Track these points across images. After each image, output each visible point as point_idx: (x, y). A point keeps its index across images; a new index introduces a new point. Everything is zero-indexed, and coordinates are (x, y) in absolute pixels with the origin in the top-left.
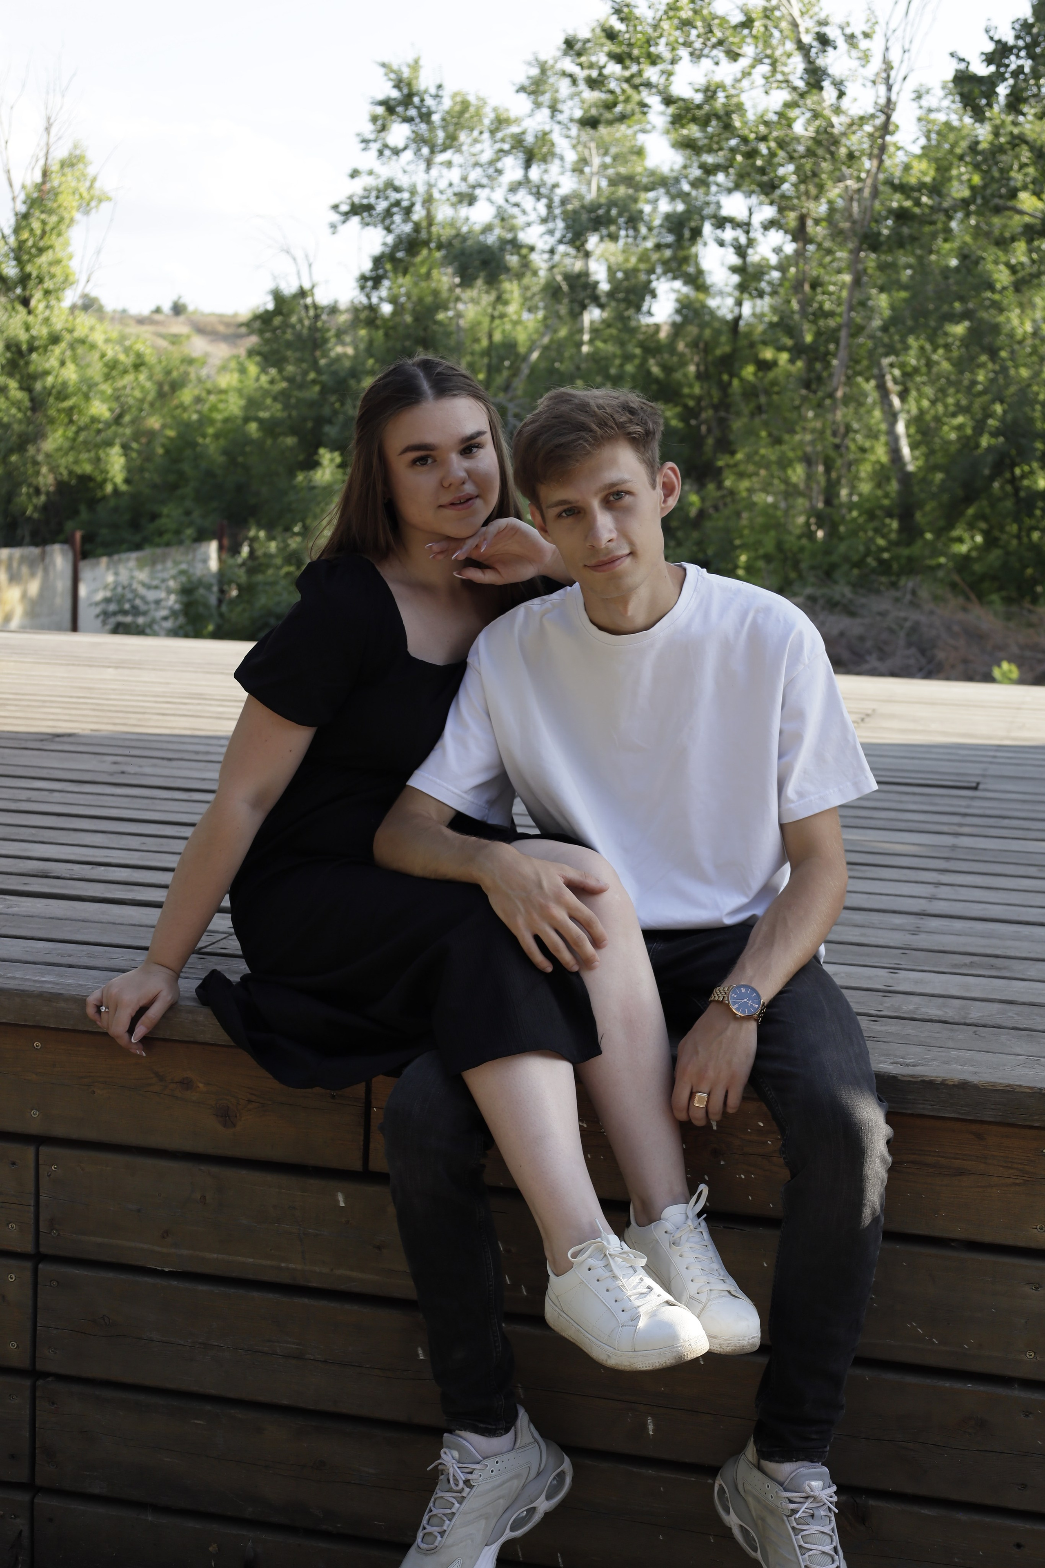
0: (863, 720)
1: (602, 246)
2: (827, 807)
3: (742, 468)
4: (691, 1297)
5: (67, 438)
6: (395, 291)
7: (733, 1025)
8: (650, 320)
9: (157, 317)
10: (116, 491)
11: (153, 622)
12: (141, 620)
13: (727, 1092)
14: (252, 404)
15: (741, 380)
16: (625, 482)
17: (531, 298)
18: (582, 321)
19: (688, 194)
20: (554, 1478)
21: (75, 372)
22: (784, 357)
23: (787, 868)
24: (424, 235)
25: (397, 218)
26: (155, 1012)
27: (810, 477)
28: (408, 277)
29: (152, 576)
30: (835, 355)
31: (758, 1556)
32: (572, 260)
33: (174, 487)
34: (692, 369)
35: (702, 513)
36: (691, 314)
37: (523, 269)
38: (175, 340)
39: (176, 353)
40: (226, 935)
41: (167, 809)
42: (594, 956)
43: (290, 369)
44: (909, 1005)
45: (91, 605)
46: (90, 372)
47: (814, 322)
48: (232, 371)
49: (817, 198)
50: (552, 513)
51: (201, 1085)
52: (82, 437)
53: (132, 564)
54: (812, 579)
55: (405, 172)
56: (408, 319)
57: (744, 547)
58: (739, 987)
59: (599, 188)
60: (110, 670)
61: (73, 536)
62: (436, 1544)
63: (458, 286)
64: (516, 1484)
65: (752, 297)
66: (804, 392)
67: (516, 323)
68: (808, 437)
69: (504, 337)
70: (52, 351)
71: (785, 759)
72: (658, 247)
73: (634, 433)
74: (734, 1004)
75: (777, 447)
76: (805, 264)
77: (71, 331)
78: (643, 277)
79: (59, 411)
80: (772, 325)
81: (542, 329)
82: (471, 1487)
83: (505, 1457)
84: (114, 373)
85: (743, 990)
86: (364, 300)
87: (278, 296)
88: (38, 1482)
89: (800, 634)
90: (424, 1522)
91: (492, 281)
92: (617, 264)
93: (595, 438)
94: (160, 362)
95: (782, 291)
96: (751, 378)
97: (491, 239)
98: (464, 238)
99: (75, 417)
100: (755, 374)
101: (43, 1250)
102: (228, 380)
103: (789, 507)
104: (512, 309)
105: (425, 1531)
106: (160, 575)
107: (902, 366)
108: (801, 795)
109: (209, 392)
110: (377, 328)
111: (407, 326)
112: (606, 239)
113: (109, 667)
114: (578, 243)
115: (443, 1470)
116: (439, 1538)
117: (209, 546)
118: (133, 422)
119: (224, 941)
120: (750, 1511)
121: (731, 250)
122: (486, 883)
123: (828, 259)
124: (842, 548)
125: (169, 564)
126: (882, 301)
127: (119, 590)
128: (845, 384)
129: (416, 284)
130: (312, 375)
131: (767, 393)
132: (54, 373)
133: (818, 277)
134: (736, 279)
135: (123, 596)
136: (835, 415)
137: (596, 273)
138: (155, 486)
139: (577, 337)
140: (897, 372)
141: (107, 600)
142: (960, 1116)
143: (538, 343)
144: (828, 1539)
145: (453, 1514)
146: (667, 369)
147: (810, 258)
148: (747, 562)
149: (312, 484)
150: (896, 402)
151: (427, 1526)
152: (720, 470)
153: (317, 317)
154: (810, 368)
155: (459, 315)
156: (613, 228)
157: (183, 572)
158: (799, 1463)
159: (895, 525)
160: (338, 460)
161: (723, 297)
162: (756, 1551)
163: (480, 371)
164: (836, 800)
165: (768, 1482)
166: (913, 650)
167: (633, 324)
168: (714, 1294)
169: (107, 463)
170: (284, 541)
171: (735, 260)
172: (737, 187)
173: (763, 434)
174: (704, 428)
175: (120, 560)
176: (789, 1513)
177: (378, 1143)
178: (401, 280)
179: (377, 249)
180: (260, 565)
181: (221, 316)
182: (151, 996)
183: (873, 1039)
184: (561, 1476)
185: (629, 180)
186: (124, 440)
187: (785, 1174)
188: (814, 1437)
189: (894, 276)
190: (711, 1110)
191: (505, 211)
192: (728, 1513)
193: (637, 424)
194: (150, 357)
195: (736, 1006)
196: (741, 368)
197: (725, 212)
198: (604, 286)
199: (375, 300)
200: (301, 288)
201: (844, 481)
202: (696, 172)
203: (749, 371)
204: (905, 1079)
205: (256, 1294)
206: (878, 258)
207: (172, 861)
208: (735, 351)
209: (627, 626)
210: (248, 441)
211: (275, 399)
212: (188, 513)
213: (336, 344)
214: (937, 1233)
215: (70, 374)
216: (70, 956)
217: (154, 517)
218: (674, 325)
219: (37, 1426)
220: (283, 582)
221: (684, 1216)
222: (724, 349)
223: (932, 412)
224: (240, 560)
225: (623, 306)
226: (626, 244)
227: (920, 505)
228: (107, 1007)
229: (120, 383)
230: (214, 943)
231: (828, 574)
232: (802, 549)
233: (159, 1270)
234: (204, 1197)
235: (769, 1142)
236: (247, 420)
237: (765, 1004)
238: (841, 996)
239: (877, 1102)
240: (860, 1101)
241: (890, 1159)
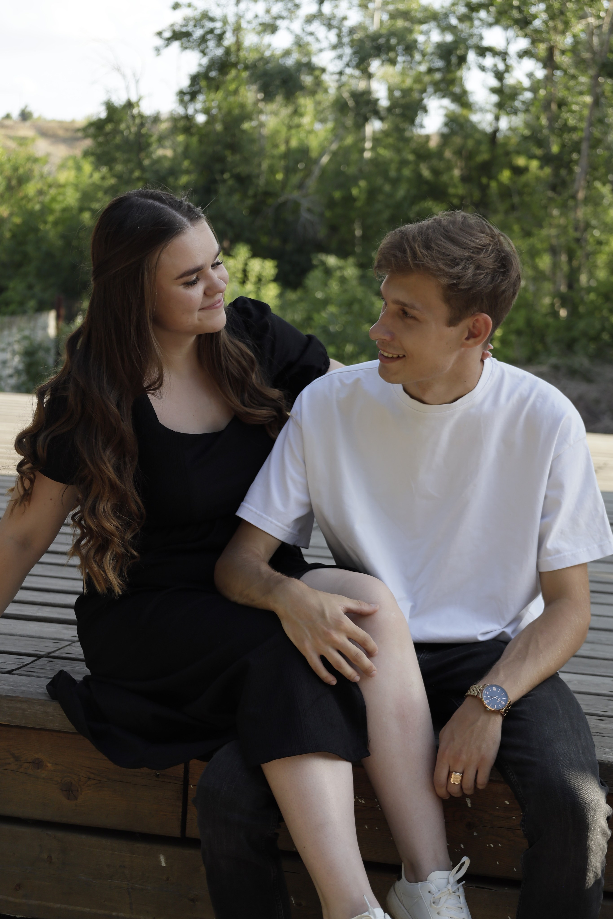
1: (383, 69)
6: (208, 104)
7: (483, 717)
8: (422, 132)
9: (8, 122)
13: (477, 772)
14: (86, 197)
15: (498, 182)
17: (323, 111)
18: (365, 132)
19: (455, 27)
22: (534, 164)
24: (233, 58)
25: (211, 44)
27: (555, 265)
28: (219, 93)
30: (577, 162)
32: (357, 81)
33: (19, 265)
34: (457, 173)
36: (457, 127)
37: (316, 87)
38: (22, 141)
39: (23, 152)
40: (69, 643)
43: (119, 168)
47: (560, 136)
48: (69, 169)
49: (563, 33)
51: (49, 765)
54: (556, 351)
55: (218, 5)
56: (219, 127)
58: (492, 687)
59: (381, 22)
63: (263, 100)
65: (508, 114)
66: (550, 194)
67: (309, 132)
68: (554, 232)
69: (299, 144)
71: (546, 520)
72: (430, 71)
74: (486, 699)
75: (528, 240)
76: (553, 87)
78: (416, 95)
80: (525, 138)
81: (331, 138)
85: (494, 689)
86: (182, 112)
87: (110, 107)
89: (569, 419)
91: (290, 97)
92: (396, 85)
94: (9, 160)
95: (533, 109)
96: (506, 181)
97: (290, 62)
98: (265, 61)
100: (510, 178)
102: (66, 176)
103: (538, 290)
104: (306, 120)
106: (6, 340)
109: (50, 186)
110: (193, 135)
111: (218, 134)
112: (386, 63)
114: (362, 67)
117: (48, 316)
119: (68, 647)
121: (491, 74)
122: (280, 613)
123: (572, 83)
124: (582, 325)
125: (15, 330)
128: (585, 187)
129: (225, 99)
130: (137, 174)
131: (520, 193)
133: (564, 98)
134: (495, 98)
136: (576, 213)
139: (360, 145)
143: (328, 149)
146: (436, 172)
147: (558, 83)
153: (142, 125)
154: (556, 173)
155: (262, 125)
156: (392, 55)
157: (26, 338)
161: (483, 114)
163: (278, 172)
167: (407, 134)
171: (494, 83)
172: (497, 22)
173: (517, 227)
177: (193, 814)
178: (212, 96)
179: (194, 69)
181: (61, 123)
183: (599, 734)
185: (406, 15)
190: (464, 786)
191: (302, 38)
195: (488, 701)
196: (498, 172)
197: (486, 43)
198: (384, 103)
199: (190, 111)
200: (129, 100)
201: (583, 268)
202: (462, 10)
203: (506, 175)
208: (493, 158)
210: (82, 227)
211: (105, 192)
212: (30, 287)
213: (158, 148)
218: (442, 135)
221: (446, 881)
222: (484, 156)
225: (399, 119)
226: (403, 68)
230: (60, 649)
231: (570, 346)
232: (547, 326)
233: (12, 916)
234: (50, 857)
235: (513, 817)
236: (81, 210)
237: (511, 703)
238: (574, 699)
239: (600, 786)
240: (585, 785)
241: (609, 833)
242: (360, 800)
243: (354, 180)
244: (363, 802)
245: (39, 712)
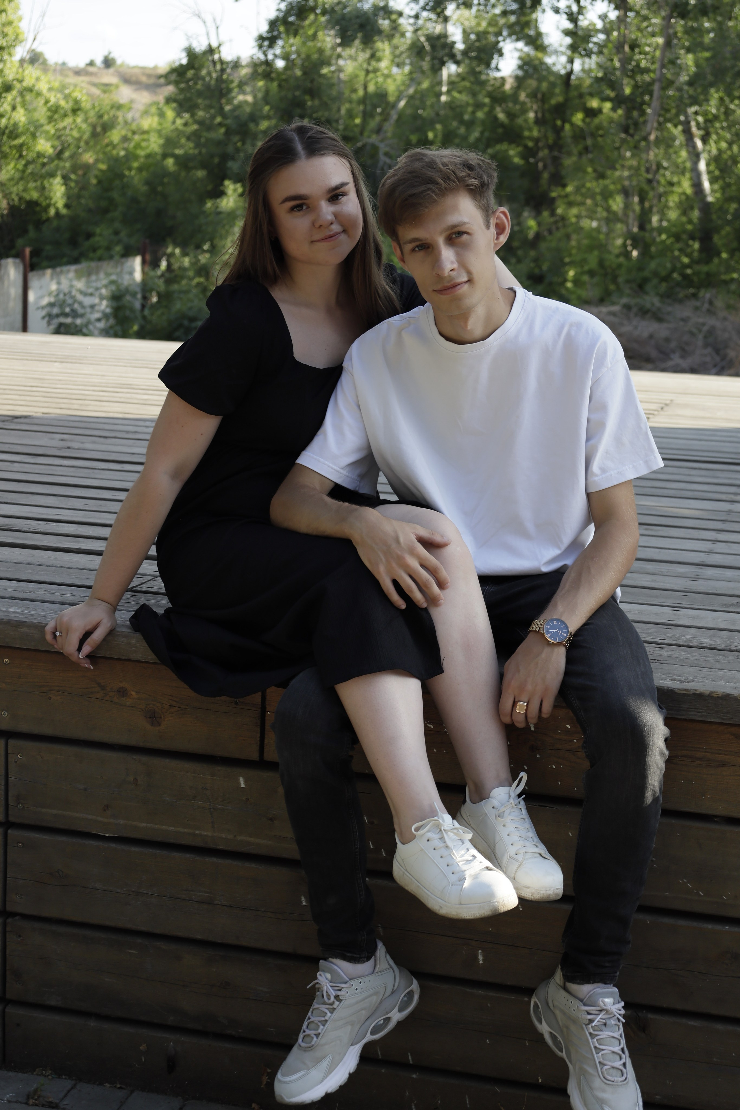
0: (662, 408)
1: (458, 12)
2: (624, 480)
3: (572, 198)
4: (511, 857)
5: (18, 170)
6: (287, 49)
7: (547, 650)
8: (498, 75)
9: (91, 69)
10: (57, 214)
11: (89, 323)
12: (79, 321)
13: (542, 701)
14: (170, 142)
15: (572, 125)
16: (463, 224)
17: (399, 56)
18: (441, 75)
20: (405, 996)
21: (25, 115)
22: (607, 106)
23: (592, 528)
26: (98, 636)
27: (627, 206)
28: (298, 38)
29: (88, 283)
30: (649, 105)
31: (564, 1055)
32: (434, 24)
33: (106, 211)
34: (531, 115)
35: (538, 236)
36: (531, 71)
37: (393, 32)
38: (106, 88)
39: (107, 100)
40: (152, 577)
41: (104, 477)
42: (439, 595)
43: (201, 114)
44: (687, 636)
45: (38, 308)
46: (36, 115)
47: (632, 77)
48: (152, 115)
50: (408, 247)
51: (133, 693)
52: (30, 169)
53: (71, 275)
54: (627, 291)
56: (298, 73)
57: (572, 264)
58: (552, 620)
60: (56, 364)
61: (23, 251)
62: (313, 1043)
63: (340, 45)
64: (375, 999)
65: (582, 56)
66: (623, 135)
67: (387, 76)
68: (626, 173)
69: (377, 88)
70: (5, 97)
71: (591, 443)
72: (505, 13)
73: (472, 185)
74: (548, 633)
75: (601, 181)
76: (626, 29)
77: (21, 81)
78: (492, 39)
79: (10, 147)
80: (597, 80)
81: (407, 82)
82: (340, 1001)
83: (367, 979)
84: (56, 116)
85: (555, 622)
86: (262, 57)
87: (190, 53)
88: (8, 996)
89: (605, 343)
90: (304, 1027)
91: (368, 41)
92: (471, 28)
93: (440, 189)
94: (94, 107)
95: (605, 51)
96: (580, 123)
97: (366, 6)
98: (344, 6)
99: (24, 153)
100: (583, 120)
101: (11, 819)
102: (149, 123)
103: (610, 231)
104: (383, 64)
105: (305, 1034)
106: (94, 284)
107: (705, 114)
108: (603, 470)
109: (134, 133)
110: (272, 80)
111: (297, 79)
112: (462, 7)
113: (56, 362)
114: (439, 10)
115: (319, 988)
116: (315, 1039)
117: (134, 261)
118: (72, 157)
119: (151, 582)
120: (557, 1021)
121: (565, 16)
122: (356, 537)
123: (645, 24)
124: (653, 265)
125: (102, 275)
126: (689, 60)
127: (61, 296)
128: (657, 129)
129: (304, 43)
130: (219, 119)
131: (593, 135)
132: (7, 116)
133: (636, 40)
134: (568, 40)
135: (64, 301)
136: (648, 155)
137: (453, 35)
138: (90, 211)
139: (437, 89)
140: (700, 119)
141: (51, 305)
142: (723, 721)
143: (405, 94)
144: (618, 1042)
145: (326, 1021)
146: (511, 115)
147: (630, 24)
148: (575, 276)
149: (219, 210)
150: (699, 144)
151: (306, 1030)
152: (553, 200)
153: (223, 70)
154: (628, 115)
155: (340, 70)
157: (113, 282)
158: (595, 985)
159: (696, 245)
160: (240, 190)
161: (557, 56)
162: (562, 1051)
163: (357, 117)
164: (631, 475)
165: (571, 999)
166: (709, 350)
167: (483, 77)
168: (528, 856)
169: (50, 191)
170: (196, 257)
171: (569, 25)
173: (590, 170)
174: (540, 165)
175: (61, 272)
176: (587, 1022)
177: (271, 739)
178: (292, 40)
179: (272, 14)
180: (176, 276)
181: (143, 69)
182: (94, 623)
183: (657, 661)
184: (410, 994)
186: (65, 172)
187: (586, 764)
188: (607, 964)
189: (699, 39)
190: (529, 715)
192: (541, 1022)
193: (474, 178)
194: (86, 104)
195: (550, 635)
196: (572, 115)
198: (460, 46)
199: (270, 57)
200: (210, 45)
201: (655, 209)
203: (578, 117)
204: (681, 692)
205: (176, 855)
206: (686, 23)
207: (110, 519)
208: (567, 100)
209: (467, 337)
210: (166, 173)
211: (188, 139)
212: (116, 233)
213: (239, 93)
214: (704, 811)
215: (20, 116)
216: (31, 592)
217: (89, 236)
218: (517, 78)
219: (7, 953)
220: (194, 291)
221: (507, 796)
222: (558, 99)
223: (729, 153)
224: (159, 273)
225: (475, 63)
226: (478, 10)
227: (717, 230)
228: (61, 632)
229: (61, 125)
230: (143, 583)
231: (641, 286)
232: (620, 266)
233: (101, 835)
234: (136, 780)
235: (574, 740)
236: (165, 156)
237: (572, 634)
238: (632, 627)
239: (658, 709)
240: (644, 708)
241: (667, 753)
242: (428, 725)
243: (431, 124)
244: (432, 727)
245: (123, 643)
